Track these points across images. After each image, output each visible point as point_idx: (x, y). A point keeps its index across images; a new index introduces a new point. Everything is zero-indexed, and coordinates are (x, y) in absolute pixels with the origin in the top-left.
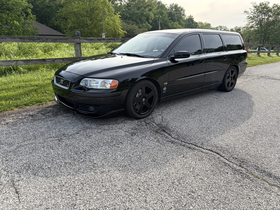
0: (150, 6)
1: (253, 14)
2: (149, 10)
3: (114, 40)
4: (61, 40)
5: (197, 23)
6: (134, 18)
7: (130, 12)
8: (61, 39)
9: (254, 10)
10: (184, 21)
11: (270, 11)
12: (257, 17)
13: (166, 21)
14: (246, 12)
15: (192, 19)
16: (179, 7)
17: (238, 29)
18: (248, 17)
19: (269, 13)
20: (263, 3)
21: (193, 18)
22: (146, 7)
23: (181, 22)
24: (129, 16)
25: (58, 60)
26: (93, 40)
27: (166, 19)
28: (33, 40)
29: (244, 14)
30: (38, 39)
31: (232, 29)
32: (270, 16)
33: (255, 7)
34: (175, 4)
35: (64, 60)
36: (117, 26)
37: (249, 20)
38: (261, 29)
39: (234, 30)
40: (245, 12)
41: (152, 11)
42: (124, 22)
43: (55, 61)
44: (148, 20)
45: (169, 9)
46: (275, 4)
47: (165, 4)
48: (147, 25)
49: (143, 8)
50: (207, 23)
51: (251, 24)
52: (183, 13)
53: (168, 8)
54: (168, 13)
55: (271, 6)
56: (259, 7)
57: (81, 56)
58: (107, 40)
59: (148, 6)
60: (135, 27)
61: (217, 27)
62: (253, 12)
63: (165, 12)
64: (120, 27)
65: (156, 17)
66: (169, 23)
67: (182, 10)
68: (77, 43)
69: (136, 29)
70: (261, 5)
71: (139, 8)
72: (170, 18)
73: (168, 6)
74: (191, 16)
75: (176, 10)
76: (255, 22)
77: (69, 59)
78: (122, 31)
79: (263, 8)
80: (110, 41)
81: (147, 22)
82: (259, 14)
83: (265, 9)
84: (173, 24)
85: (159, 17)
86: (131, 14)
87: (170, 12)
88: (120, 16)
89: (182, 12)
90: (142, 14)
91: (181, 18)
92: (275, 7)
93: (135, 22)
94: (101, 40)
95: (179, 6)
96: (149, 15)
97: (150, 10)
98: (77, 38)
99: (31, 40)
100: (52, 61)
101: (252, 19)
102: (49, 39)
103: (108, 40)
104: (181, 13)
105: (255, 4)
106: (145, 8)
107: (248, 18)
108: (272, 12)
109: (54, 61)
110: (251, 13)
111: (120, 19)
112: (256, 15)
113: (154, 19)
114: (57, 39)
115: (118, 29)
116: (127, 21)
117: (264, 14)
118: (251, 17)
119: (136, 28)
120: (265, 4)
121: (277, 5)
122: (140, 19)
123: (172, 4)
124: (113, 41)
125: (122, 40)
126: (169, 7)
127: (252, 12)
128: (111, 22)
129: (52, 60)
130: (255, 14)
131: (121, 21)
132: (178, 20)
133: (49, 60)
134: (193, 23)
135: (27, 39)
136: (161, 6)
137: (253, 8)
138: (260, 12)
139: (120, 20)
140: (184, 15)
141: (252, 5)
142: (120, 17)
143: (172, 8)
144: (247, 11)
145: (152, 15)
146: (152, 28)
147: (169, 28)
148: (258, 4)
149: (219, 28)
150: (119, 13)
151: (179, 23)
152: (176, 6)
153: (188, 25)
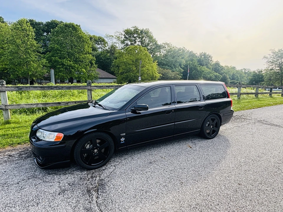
0: (182, 55)
5: (223, 67)
6: (169, 64)
7: (166, 60)
9: (273, 56)
10: (212, 65)
12: (277, 61)
13: (195, 66)
14: (266, 57)
16: (207, 55)
17: (259, 71)
18: (268, 61)
20: (281, 49)
21: (219, 63)
23: (209, 66)
24: (165, 63)
25: (71, 103)
27: (196, 64)
28: (51, 88)
29: (264, 59)
30: (55, 88)
31: (254, 71)
33: (274, 53)
34: (204, 52)
35: (76, 103)
36: (155, 71)
37: (269, 63)
38: (281, 71)
39: (256, 72)
40: (264, 57)
42: (160, 68)
45: (199, 57)
47: (195, 53)
48: (180, 69)
50: (232, 66)
51: (271, 68)
52: (211, 59)
54: (198, 59)
56: (278, 53)
57: (91, 99)
59: (181, 55)
63: (195, 59)
64: (157, 71)
65: (187, 63)
66: (198, 67)
67: (210, 57)
69: (169, 73)
70: (280, 51)
71: (174, 57)
74: (218, 61)
75: (205, 58)
76: (274, 65)
77: (81, 102)
78: (158, 74)
79: (282, 54)
81: (180, 67)
82: (278, 58)
84: (201, 68)
86: (167, 62)
87: (200, 59)
88: (157, 63)
90: (176, 61)
91: (209, 63)
93: (170, 67)
94: (110, 87)
97: (183, 58)
99: (50, 89)
100: (66, 104)
101: (272, 63)
104: (209, 60)
105: (273, 51)
106: (178, 57)
107: (268, 62)
109: (68, 104)
112: (275, 59)
113: (185, 65)
114: (71, 87)
115: (155, 73)
116: (164, 66)
118: (271, 61)
119: (169, 72)
122: (174, 65)
126: (199, 55)
127: (271, 57)
128: (150, 68)
130: (274, 58)
132: (206, 65)
133: (63, 103)
134: (219, 66)
135: (46, 88)
136: (192, 54)
137: (272, 54)
139: (157, 66)
140: (211, 61)
141: (271, 51)
142: (157, 64)
143: (201, 56)
144: (266, 56)
145: (184, 61)
146: (184, 71)
147: (198, 71)
148: (277, 50)
149: (243, 70)
150: (157, 61)
151: (207, 67)
152: (205, 54)
153: (215, 68)
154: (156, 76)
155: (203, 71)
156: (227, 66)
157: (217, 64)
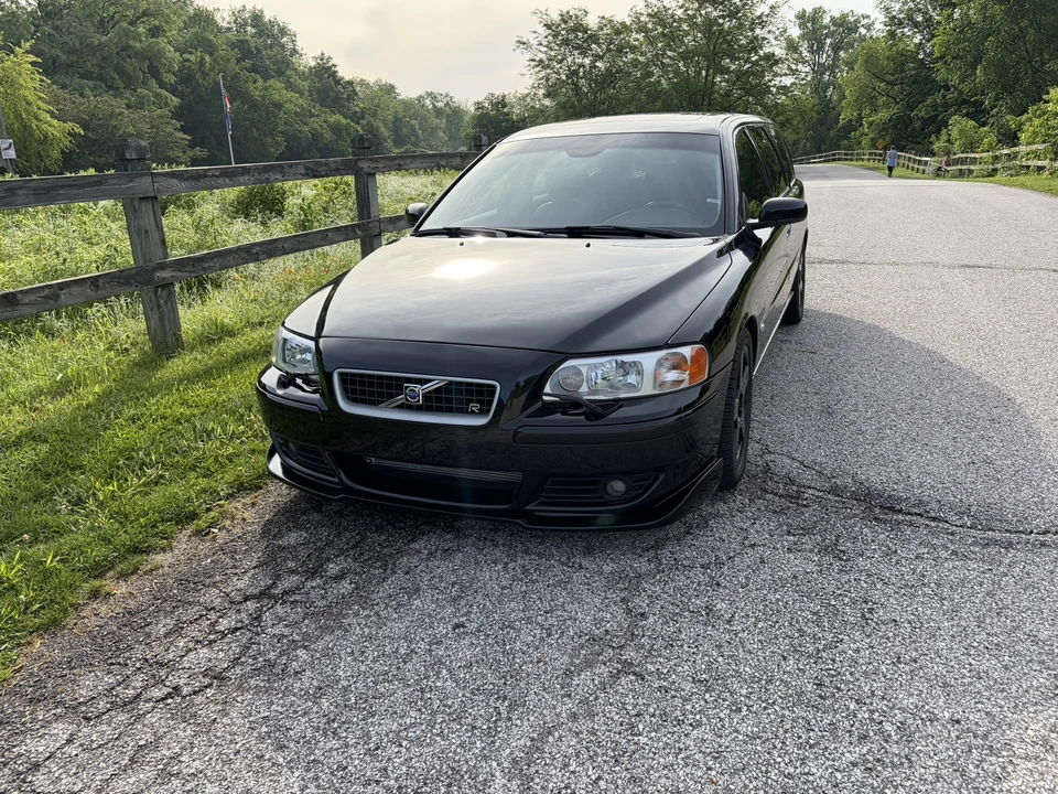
1: (545, 49)
2: (149, 30)
3: (281, 172)
4: (74, 191)
5: (350, 83)
6: (89, 66)
7: (66, 38)
8: (76, 185)
9: (546, 37)
10: (302, 76)
11: (594, 39)
12: (561, 61)
13: (236, 77)
14: (524, 43)
15: (330, 68)
16: (270, 22)
17: (497, 103)
18: (534, 60)
19: (594, 46)
20: (568, 12)
21: (335, 66)
22: (138, 18)
23: (292, 80)
24: (64, 57)
25: (76, 290)
26: (204, 175)
27: (233, 67)
29: (519, 51)
31: (478, 103)
32: (598, 57)
33: (548, 26)
34: (249, 8)
35: (97, 287)
36: (28, 103)
37: (537, 70)
38: (579, 101)
39: (486, 105)
40: (519, 42)
41: (166, 37)
42: (55, 87)
43: (58, 296)
44: (154, 72)
45: (229, 29)
46: (603, 18)
47: (210, 8)
48: (158, 96)
49: (124, 25)
50: (384, 82)
52: (291, 45)
53: (225, 25)
54: (233, 43)
55: (592, 22)
56: (559, 25)
57: (166, 255)
58: (256, 175)
59: (145, 14)
60: (114, 103)
61: (421, 97)
62: (545, 43)
63: (219, 41)
64: (44, 106)
65: (188, 60)
66: (251, 86)
67: (283, 31)
68: (141, 198)
69: (121, 114)
70: (564, 21)
71: (102, 26)
72: (248, 63)
73: (223, 19)
74: (326, 56)
75: (260, 34)
77: (119, 277)
78: (55, 122)
79: (575, 29)
80: (266, 176)
81: (153, 83)
82: (563, 50)
83: (580, 34)
84: (264, 88)
85: (202, 59)
86: (74, 51)
87: (242, 42)
88: (32, 58)
89: (285, 39)
90: (127, 48)
91: (288, 65)
92: (605, 26)
93: (98, 83)
94: (236, 176)
95: (267, 17)
96: (159, 55)
97: (155, 32)
98: (143, 175)
100: (46, 297)
101: (545, 67)
102: (20, 188)
103: (260, 173)
104: (283, 46)
105: (544, 17)
106: (132, 23)
107: (533, 63)
108: (599, 45)
109: (55, 297)
110: (540, 47)
111: (38, 72)
112: (553, 53)
113: (180, 70)
114: (54, 188)
115: (36, 118)
117: (577, 49)
118: (541, 61)
119: (118, 110)
120: (577, 17)
121: (610, 21)
122: (121, 71)
123: (239, 7)
124: (279, 177)
125: (307, 169)
126: (228, 19)
127: (540, 44)
129: (46, 292)
130: (551, 49)
131: (41, 80)
132: (280, 73)
133: (33, 297)
134: (338, 82)
136: (196, 15)
137: (543, 31)
138: (566, 42)
139: (38, 77)
140: (294, 51)
141: (536, 19)
142: (33, 64)
143: (242, 26)
144: (525, 40)
145: (170, 52)
146: (181, 107)
147: (255, 106)
148: (556, 17)
149: (428, 102)
150: (27, 45)
151: (290, 86)
152: (257, 18)
153: (319, 91)
154: (46, 137)
155: (279, 106)
156: (362, 83)
157: (325, 71)
